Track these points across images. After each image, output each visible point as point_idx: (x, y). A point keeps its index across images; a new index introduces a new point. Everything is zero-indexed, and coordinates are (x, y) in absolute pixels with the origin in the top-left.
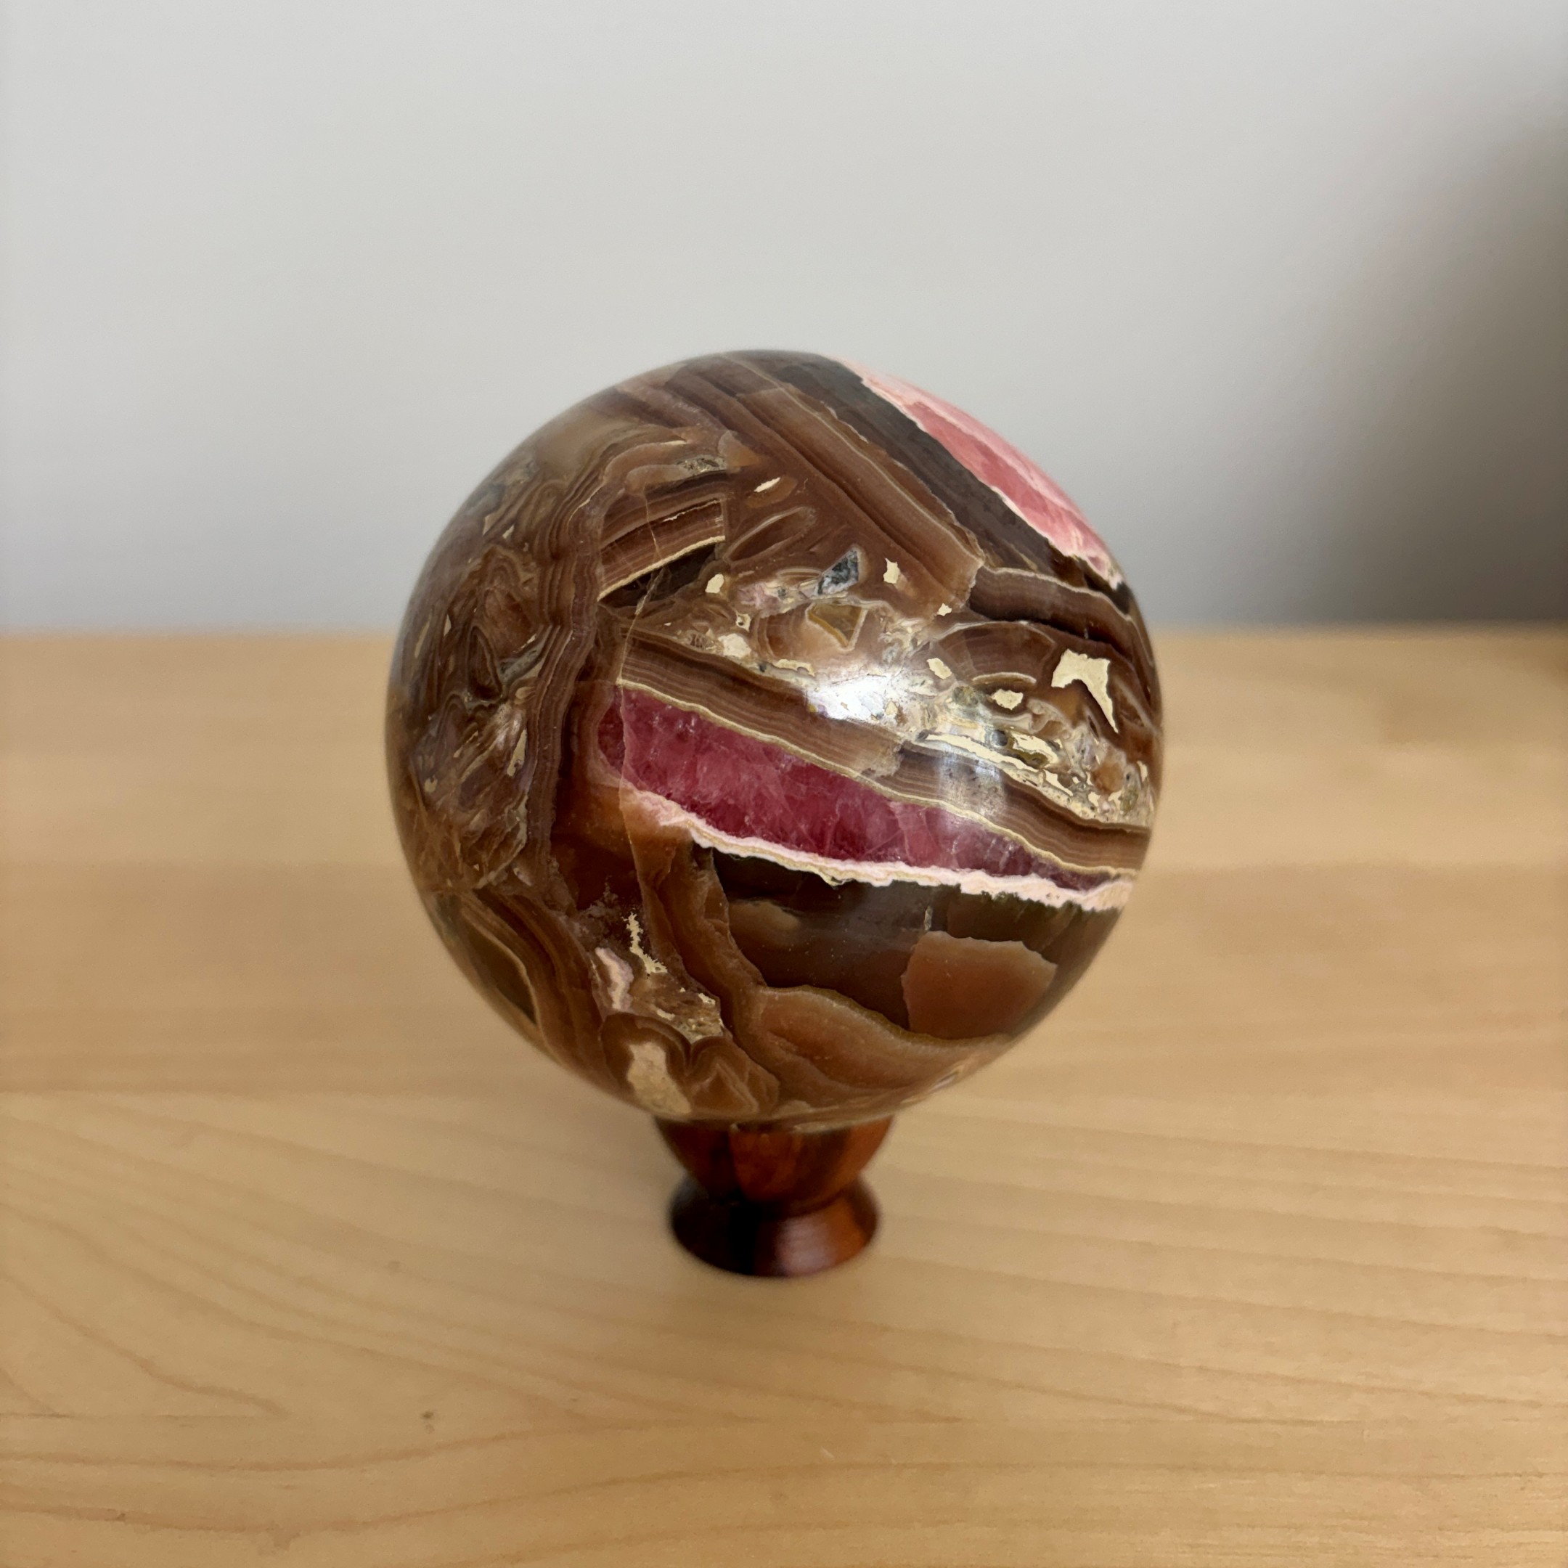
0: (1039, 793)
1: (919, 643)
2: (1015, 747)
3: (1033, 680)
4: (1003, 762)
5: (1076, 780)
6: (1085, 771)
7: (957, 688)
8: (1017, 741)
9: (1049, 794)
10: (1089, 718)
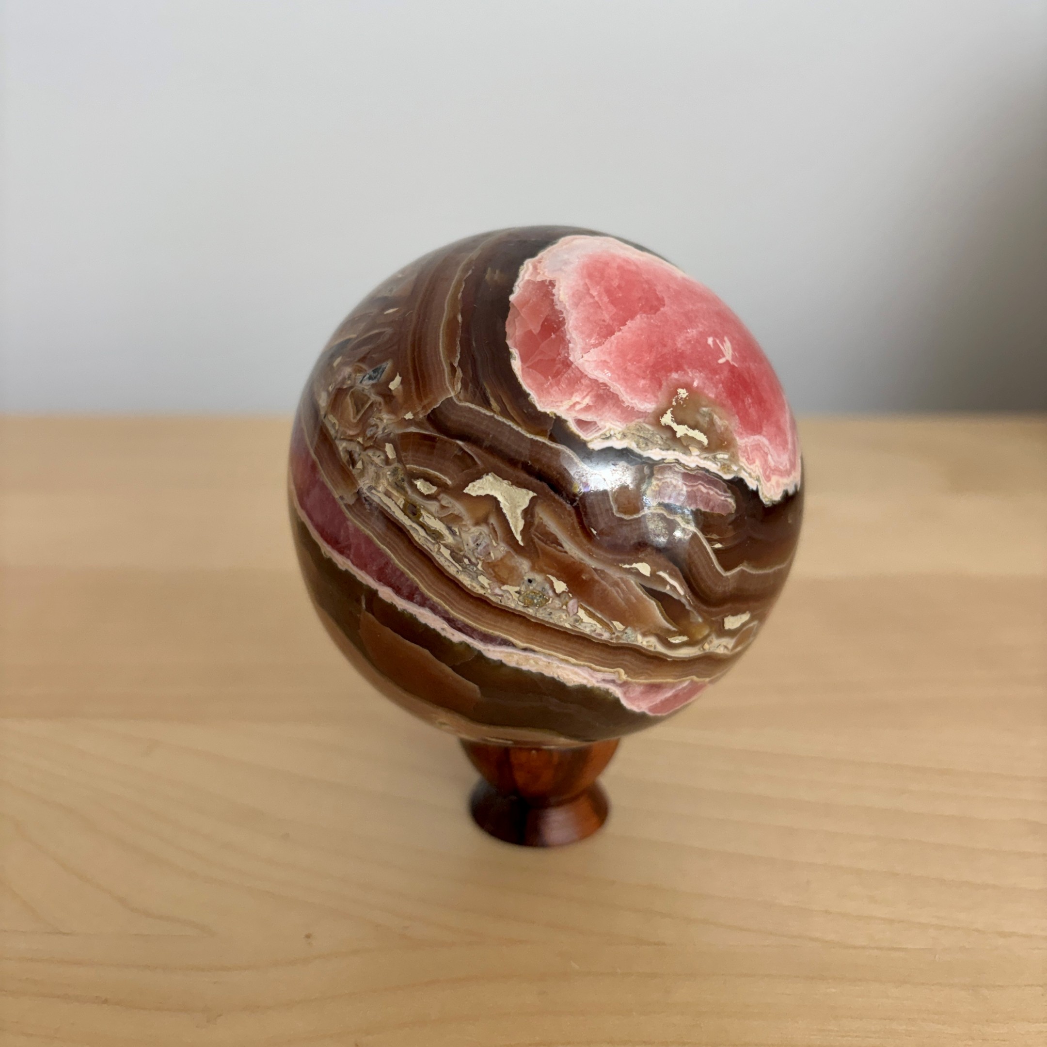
0: (433, 556)
1: (386, 431)
2: (421, 519)
3: (449, 482)
4: (411, 526)
5: (466, 561)
6: (477, 558)
7: (395, 467)
8: (423, 517)
9: (441, 561)
10: (492, 524)
